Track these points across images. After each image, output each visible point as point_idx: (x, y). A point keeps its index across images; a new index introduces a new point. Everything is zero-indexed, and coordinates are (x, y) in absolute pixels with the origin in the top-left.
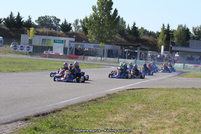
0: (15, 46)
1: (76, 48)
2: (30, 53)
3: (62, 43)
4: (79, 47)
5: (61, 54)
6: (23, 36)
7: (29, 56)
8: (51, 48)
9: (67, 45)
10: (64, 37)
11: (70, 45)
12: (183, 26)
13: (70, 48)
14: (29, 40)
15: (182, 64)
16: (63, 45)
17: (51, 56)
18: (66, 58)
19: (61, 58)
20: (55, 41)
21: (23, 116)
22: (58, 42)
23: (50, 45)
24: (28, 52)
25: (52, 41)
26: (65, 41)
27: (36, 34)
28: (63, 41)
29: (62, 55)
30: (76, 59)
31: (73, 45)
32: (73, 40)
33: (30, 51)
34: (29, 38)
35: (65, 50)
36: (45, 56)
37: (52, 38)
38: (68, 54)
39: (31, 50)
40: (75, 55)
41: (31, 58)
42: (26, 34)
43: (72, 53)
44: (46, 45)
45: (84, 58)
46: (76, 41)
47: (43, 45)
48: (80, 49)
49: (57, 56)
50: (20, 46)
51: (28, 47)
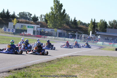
0: (5, 29)
1: (40, 31)
2: (14, 33)
3: (33, 28)
4: (42, 30)
5: (31, 34)
6: (10, 23)
7: (13, 35)
8: (26, 31)
9: (35, 29)
10: (34, 24)
11: (37, 29)
12: (103, 20)
13: (37, 31)
14: (14, 25)
15: (102, 42)
16: (33, 29)
17: (26, 35)
18: (34, 37)
19: (32, 37)
20: (28, 27)
21: (7, 70)
23: (26, 29)
24: (12, 32)
25: (27, 27)
26: (34, 27)
27: (17, 22)
28: (33, 27)
30: (40, 37)
31: (39, 29)
32: (39, 26)
35: (34, 32)
36: (22, 35)
37: (27, 25)
38: (36, 35)
39: (14, 32)
40: (40, 35)
41: (14, 36)
42: (12, 22)
43: (38, 34)
44: (23, 29)
45: (45, 37)
46: (41, 27)
47: (21, 29)
48: (43, 31)
49: (29, 35)
50: (8, 29)
51: (13, 30)
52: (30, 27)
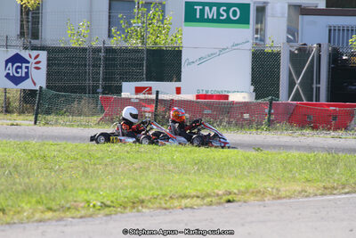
1: (335, 56)
2: (29, 96)
3: (244, 20)
7: (25, 123)
9: (276, 37)
11: (292, 31)
13: (299, 57)
14: (24, 11)
22: (217, 21)
23: (164, 42)
24: (15, 91)
26: (261, 10)
29: (245, 106)
31: (315, 33)
33: (27, 85)
35: (264, 69)
38: (284, 97)
39: (39, 79)
41: (41, 129)
44: (134, 43)
46: (338, 2)
47: (113, 43)
51: (16, 59)
52: (210, 13)
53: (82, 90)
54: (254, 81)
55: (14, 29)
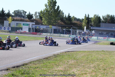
0: (1, 27)
1: (36, 28)
2: (9, 31)
3: (28, 25)
4: (37, 27)
5: (27, 32)
6: (5, 22)
7: (9, 33)
8: (22, 29)
9: (31, 27)
10: (29, 22)
11: (32, 26)
13: (33, 28)
16: (28, 26)
17: (21, 33)
18: (30, 34)
19: (27, 34)
20: (23, 24)
21: (6, 68)
23: (21, 27)
24: (8, 31)
25: (22, 24)
26: (29, 24)
27: (12, 21)
28: (28, 24)
30: (36, 34)
31: (34, 26)
32: (34, 23)
33: (9, 30)
34: (9, 23)
35: (29, 29)
36: (18, 33)
37: (22, 23)
38: (31, 32)
40: (35, 32)
42: (7, 20)
43: (33, 31)
44: (18, 27)
45: (40, 34)
46: (36, 24)
47: (17, 27)
48: (38, 29)
49: (25, 33)
50: (4, 27)
51: (8, 28)
52: (25, 24)
53: (14, 31)
54: (29, 30)
55: (8, 25)
